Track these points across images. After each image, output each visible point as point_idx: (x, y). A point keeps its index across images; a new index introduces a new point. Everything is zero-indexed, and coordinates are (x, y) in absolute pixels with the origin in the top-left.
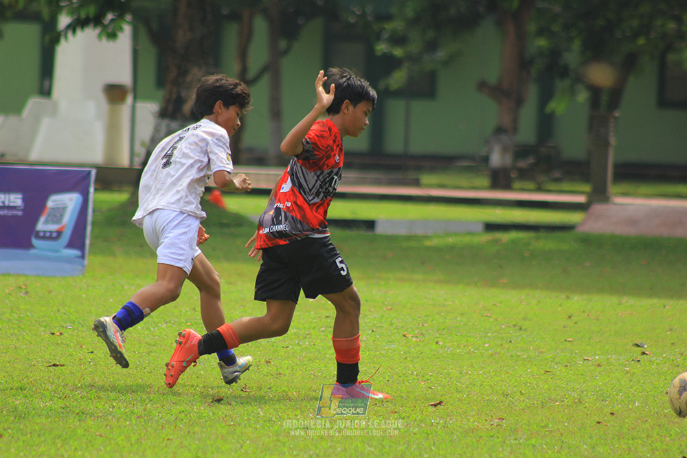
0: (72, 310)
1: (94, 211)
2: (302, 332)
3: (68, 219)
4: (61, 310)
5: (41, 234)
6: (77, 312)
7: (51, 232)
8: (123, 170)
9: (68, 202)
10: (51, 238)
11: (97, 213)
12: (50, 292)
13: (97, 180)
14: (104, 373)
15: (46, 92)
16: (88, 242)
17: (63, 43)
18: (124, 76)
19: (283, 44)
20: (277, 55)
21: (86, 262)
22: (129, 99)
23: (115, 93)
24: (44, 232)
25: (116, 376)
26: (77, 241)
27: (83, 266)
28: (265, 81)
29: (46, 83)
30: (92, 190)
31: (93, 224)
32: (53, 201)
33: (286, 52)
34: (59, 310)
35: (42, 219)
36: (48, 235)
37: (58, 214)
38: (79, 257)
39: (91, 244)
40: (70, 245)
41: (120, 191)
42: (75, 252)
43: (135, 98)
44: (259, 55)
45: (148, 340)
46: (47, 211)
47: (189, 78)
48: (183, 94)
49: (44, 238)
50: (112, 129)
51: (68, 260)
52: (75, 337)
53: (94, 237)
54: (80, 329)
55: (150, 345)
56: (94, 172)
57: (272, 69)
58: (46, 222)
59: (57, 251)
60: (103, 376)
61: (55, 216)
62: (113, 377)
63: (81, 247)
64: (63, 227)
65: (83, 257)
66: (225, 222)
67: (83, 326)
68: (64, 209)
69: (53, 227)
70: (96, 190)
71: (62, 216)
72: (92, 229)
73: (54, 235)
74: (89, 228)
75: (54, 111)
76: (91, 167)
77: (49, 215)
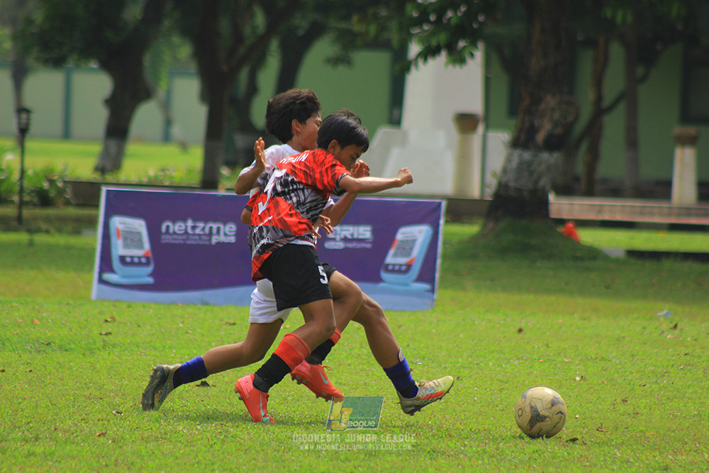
0: (422, 345)
1: (445, 243)
2: (660, 370)
3: (418, 252)
4: (411, 346)
5: (390, 268)
6: (428, 348)
7: (401, 265)
8: (474, 201)
9: (418, 234)
10: (400, 272)
11: (446, 246)
12: (400, 327)
13: (448, 212)
14: (455, 411)
15: (396, 121)
16: (438, 275)
17: (413, 70)
18: (476, 105)
19: (640, 71)
20: (634, 82)
21: (436, 296)
22: (481, 129)
23: (466, 122)
24: (394, 265)
25: (467, 414)
26: (427, 275)
27: (433, 300)
28: (621, 109)
29: (396, 112)
30: (442, 222)
31: (445, 257)
32: (403, 233)
33: (643, 79)
34: (408, 346)
35: (392, 252)
36: (397, 268)
37: (408, 246)
38: (428, 291)
39: (442, 278)
40: (420, 279)
41: (470, 222)
42: (425, 286)
43: (487, 127)
44: (615, 82)
45: (500, 377)
46: (396, 244)
47: (542, 106)
48: (537, 123)
49: (393, 271)
50: (463, 159)
51: (418, 294)
52: (425, 373)
53: (444, 271)
54: (430, 365)
55: (502, 382)
56: (444, 204)
57: (629, 97)
58: (395, 255)
59: (406, 285)
60: (454, 414)
61: (404, 249)
62: (465, 415)
63: (431, 280)
64: (412, 261)
65: (433, 291)
66: (578, 255)
67: (432, 362)
68: (414, 241)
69: (403, 260)
70: (447, 222)
71: (411, 249)
72: (443, 263)
73: (404, 268)
74: (439, 262)
75: (404, 141)
76: (442, 199)
77: (398, 248)
